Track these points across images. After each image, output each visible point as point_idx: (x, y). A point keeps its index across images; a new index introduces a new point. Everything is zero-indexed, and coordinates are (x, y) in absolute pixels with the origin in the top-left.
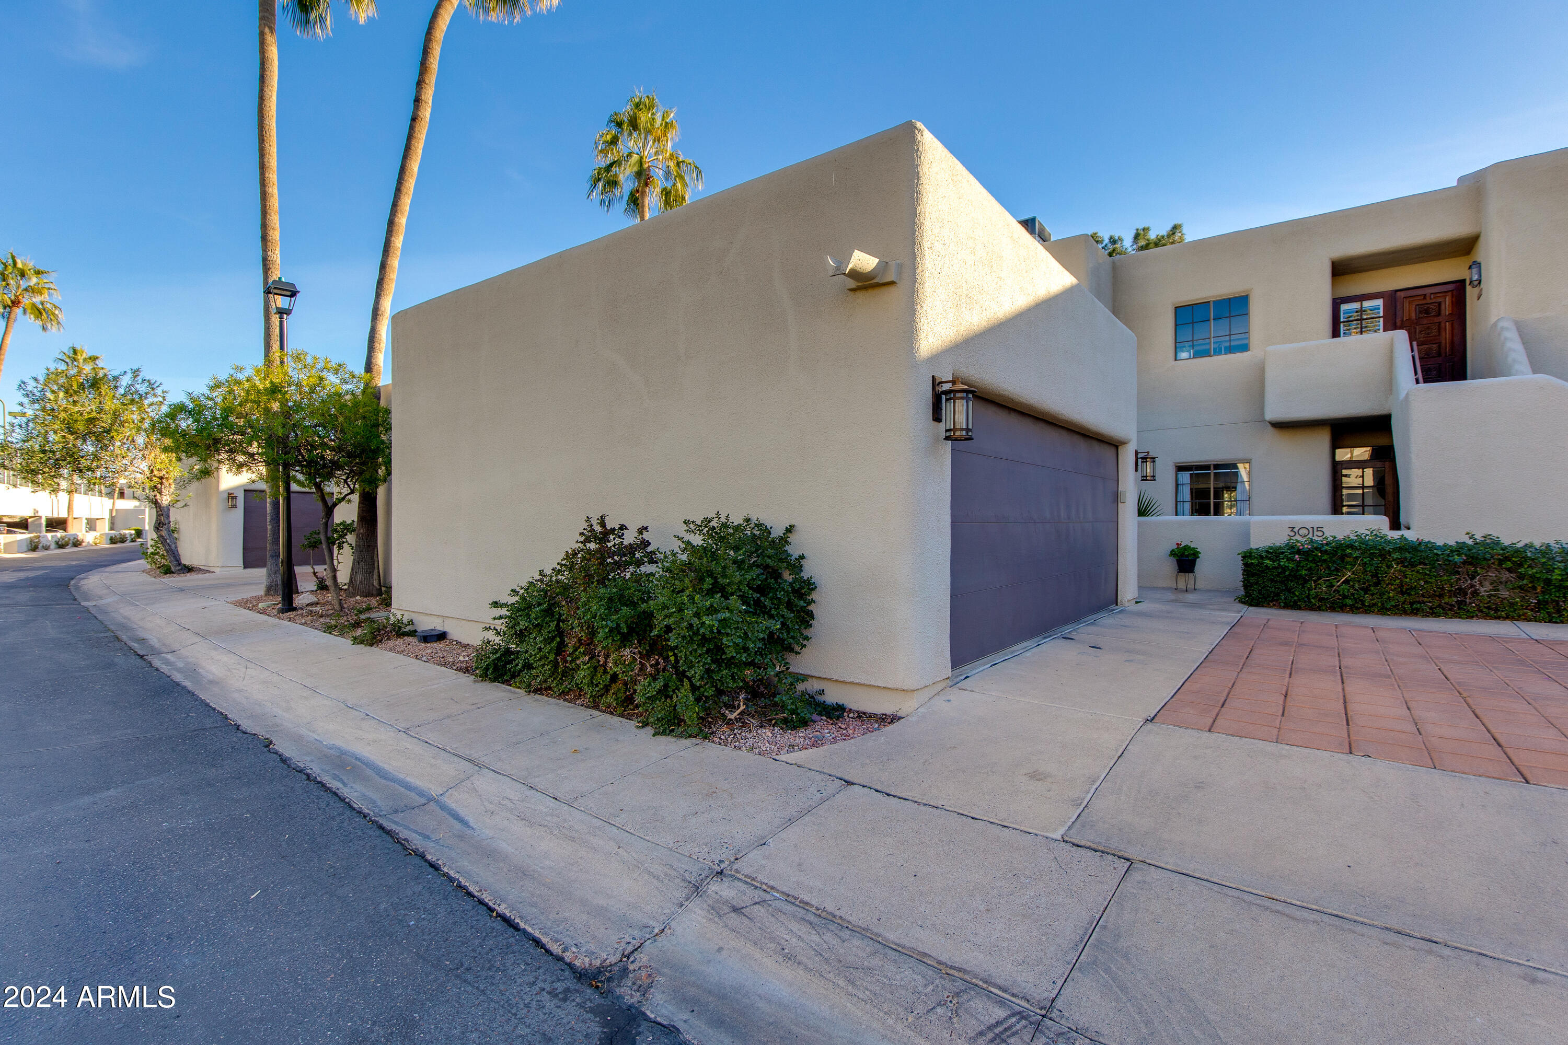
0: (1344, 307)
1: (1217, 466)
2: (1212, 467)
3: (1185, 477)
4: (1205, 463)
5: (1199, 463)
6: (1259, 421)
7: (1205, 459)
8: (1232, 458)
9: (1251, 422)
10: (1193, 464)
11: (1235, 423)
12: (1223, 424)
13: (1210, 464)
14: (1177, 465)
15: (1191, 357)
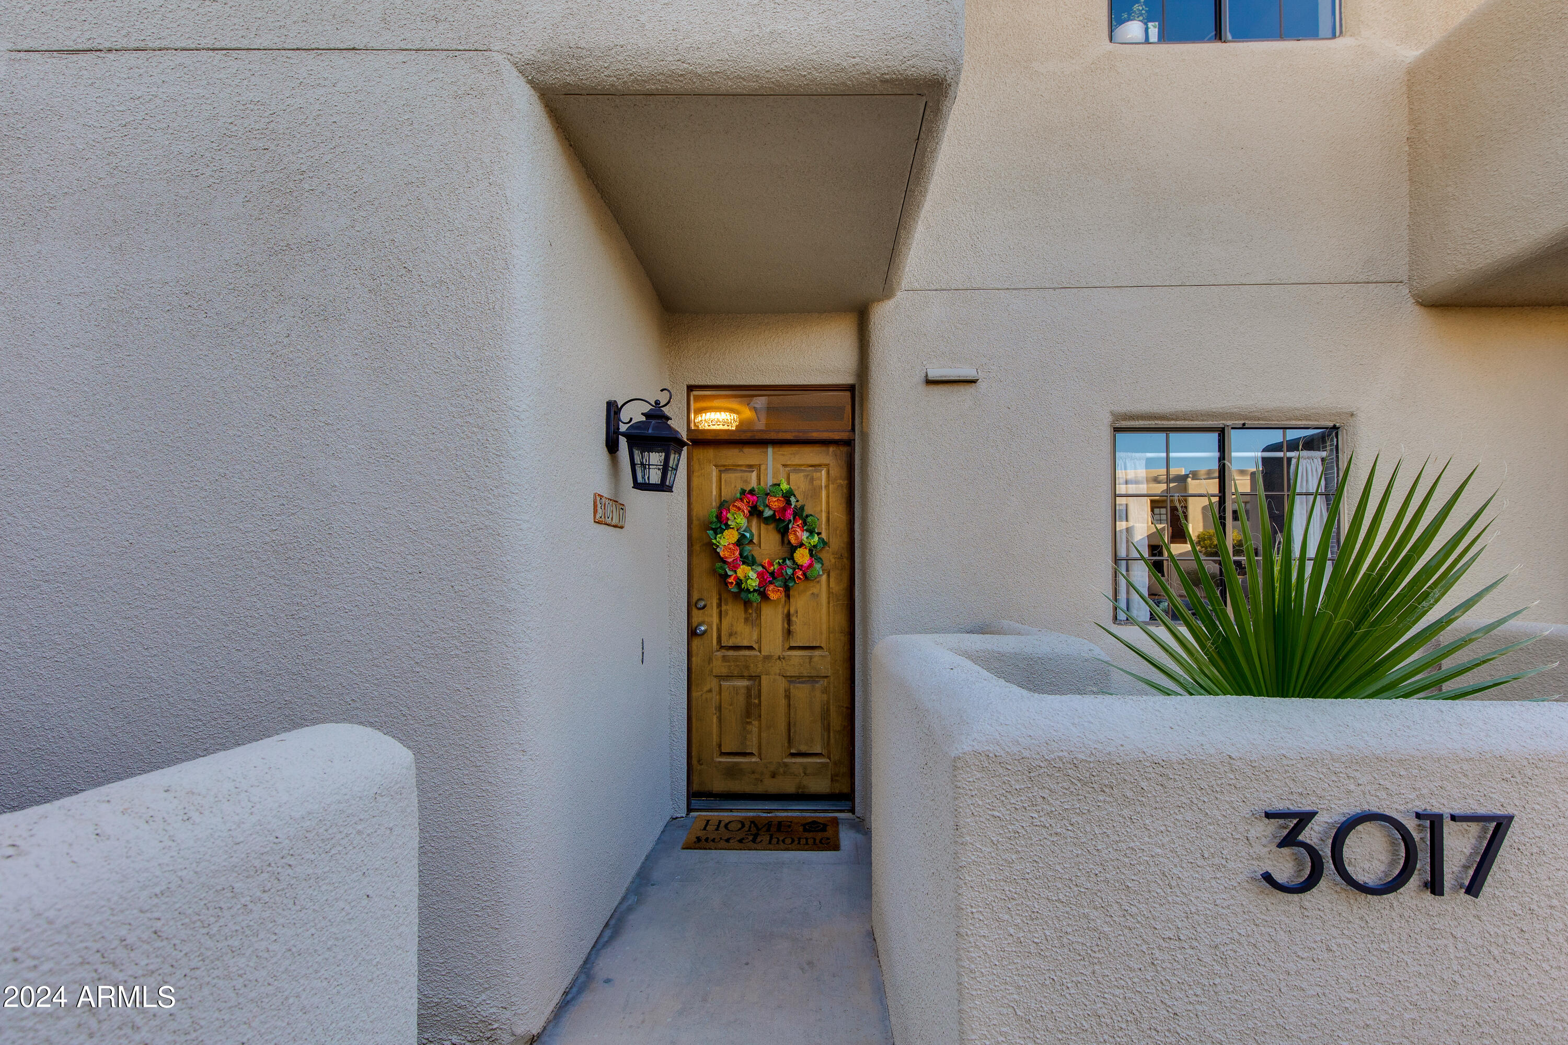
4: (1205, 423)
5: (1187, 422)
6: (1379, 279)
7: (1213, 406)
8: (1298, 405)
9: (1353, 281)
10: (1169, 423)
11: (1307, 282)
12: (1272, 282)
13: (1221, 426)
14: (1119, 424)
15: (1154, 40)
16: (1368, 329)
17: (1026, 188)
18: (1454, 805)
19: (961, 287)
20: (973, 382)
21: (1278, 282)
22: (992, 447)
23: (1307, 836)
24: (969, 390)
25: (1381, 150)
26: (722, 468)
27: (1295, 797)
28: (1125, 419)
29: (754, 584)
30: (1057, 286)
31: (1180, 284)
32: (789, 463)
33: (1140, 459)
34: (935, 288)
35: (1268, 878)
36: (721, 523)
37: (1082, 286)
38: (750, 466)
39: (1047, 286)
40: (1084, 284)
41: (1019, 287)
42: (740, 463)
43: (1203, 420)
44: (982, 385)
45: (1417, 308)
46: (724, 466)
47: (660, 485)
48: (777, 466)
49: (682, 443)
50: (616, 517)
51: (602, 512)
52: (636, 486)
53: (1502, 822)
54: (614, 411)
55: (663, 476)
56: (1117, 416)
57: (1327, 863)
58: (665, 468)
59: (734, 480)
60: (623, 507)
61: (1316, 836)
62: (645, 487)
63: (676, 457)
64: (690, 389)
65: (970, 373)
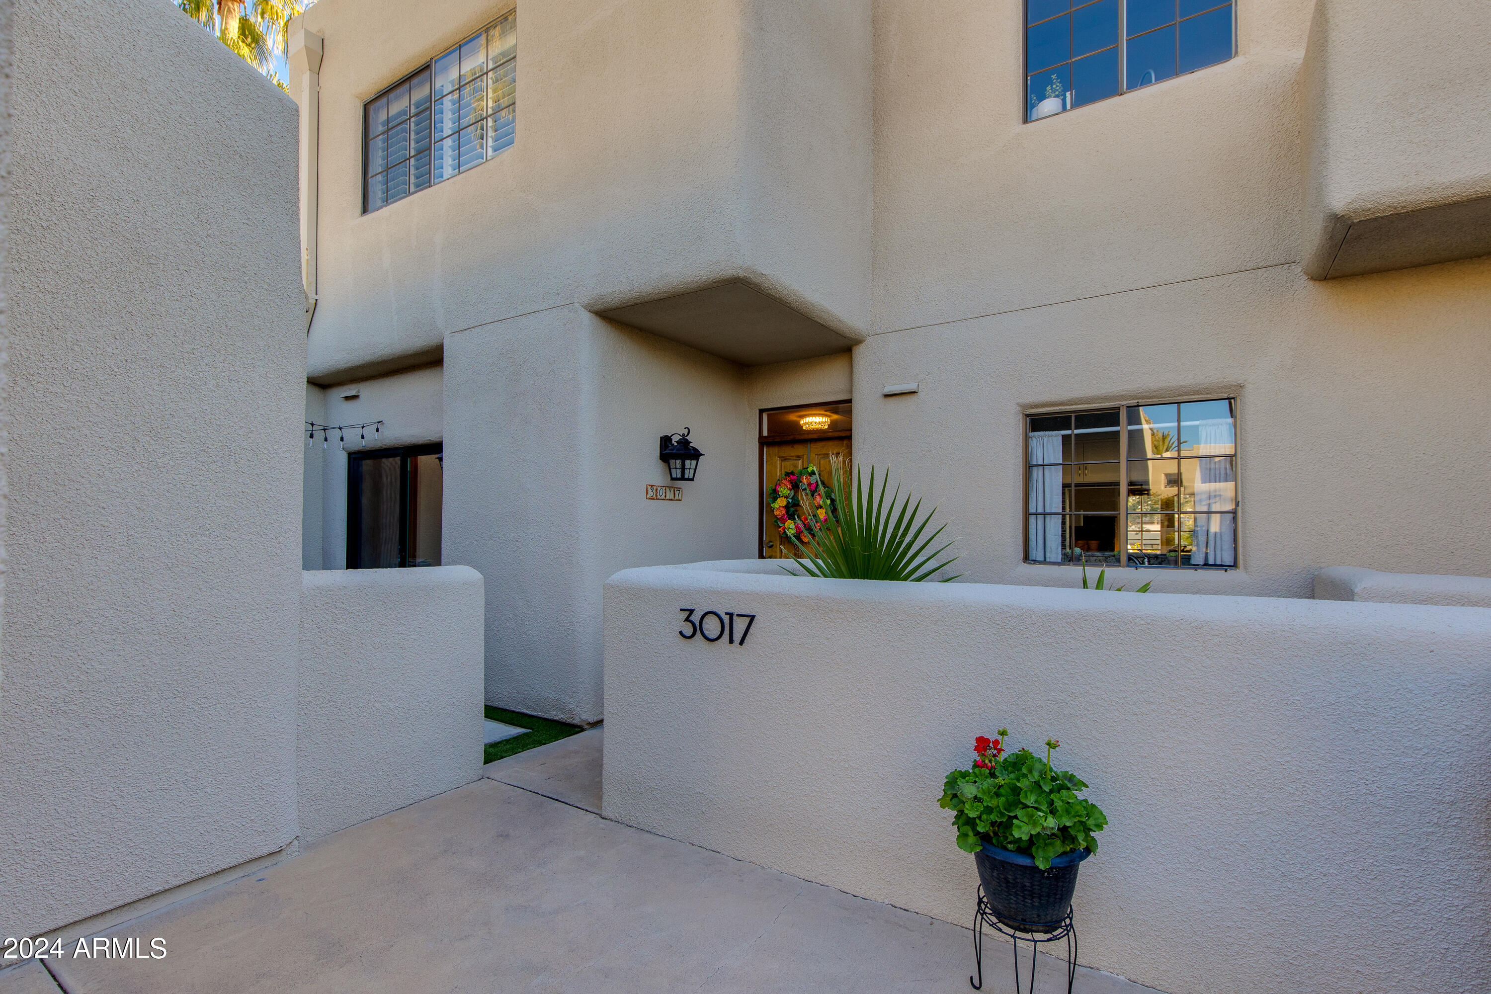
3: (1051, 447)
4: (1103, 404)
5: (1086, 406)
6: (1269, 263)
7: (1103, 392)
8: (1183, 384)
9: (1241, 270)
10: (1071, 407)
11: (1193, 278)
12: (1158, 284)
13: (1117, 406)
14: (1029, 412)
15: (1068, 106)
16: (1257, 310)
17: (954, 249)
18: (742, 611)
19: (909, 327)
20: (914, 392)
21: (1165, 283)
22: (929, 436)
23: (692, 618)
24: (913, 398)
25: (1270, 149)
26: (783, 459)
27: (693, 605)
28: (1032, 408)
29: (793, 532)
30: (977, 316)
31: (1075, 299)
32: (820, 453)
33: (1056, 436)
34: (892, 331)
35: (681, 633)
36: (775, 494)
37: (995, 313)
38: (798, 457)
39: (969, 317)
40: (997, 311)
41: (948, 321)
42: (793, 455)
43: (1100, 403)
44: (921, 395)
45: (1311, 283)
46: (784, 457)
47: (683, 478)
48: (813, 455)
49: (696, 455)
50: (670, 495)
51: (653, 494)
52: (672, 479)
53: (752, 618)
54: (665, 441)
55: (683, 473)
56: (1024, 407)
57: (698, 629)
58: (683, 468)
59: (789, 466)
60: (679, 489)
61: (695, 618)
62: (676, 479)
63: (694, 462)
64: (761, 411)
65: (911, 387)
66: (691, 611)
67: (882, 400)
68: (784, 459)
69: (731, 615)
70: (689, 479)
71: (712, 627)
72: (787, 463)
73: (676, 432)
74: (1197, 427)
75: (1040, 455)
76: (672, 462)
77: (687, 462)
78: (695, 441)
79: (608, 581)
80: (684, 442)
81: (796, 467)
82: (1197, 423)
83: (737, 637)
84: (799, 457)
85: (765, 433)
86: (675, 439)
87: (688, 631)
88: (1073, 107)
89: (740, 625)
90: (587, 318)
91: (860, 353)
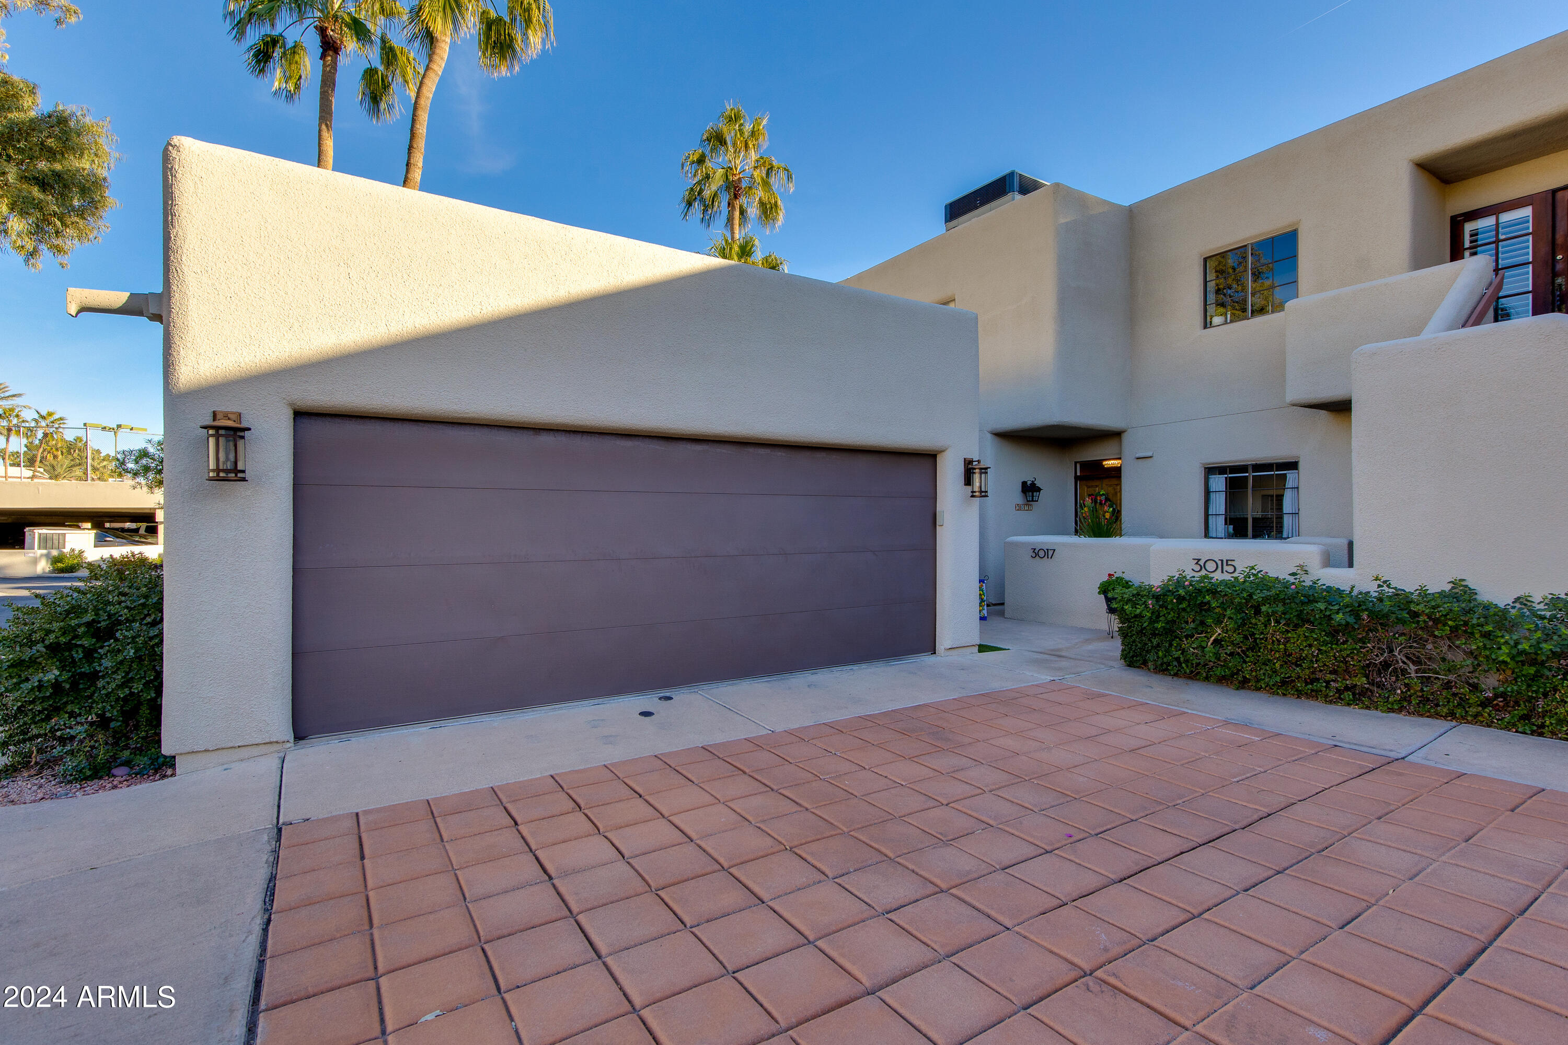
0: (1469, 227)
1: (1258, 467)
2: (1250, 469)
3: (1219, 483)
5: (1233, 464)
10: (1228, 464)
11: (1277, 408)
13: (1247, 464)
14: (1206, 466)
15: (1228, 321)
18: (1051, 549)
19: (1148, 425)
20: (1150, 457)
22: (1159, 478)
24: (1151, 460)
27: (1035, 547)
28: (1208, 464)
30: (1181, 421)
32: (1108, 484)
33: (1220, 478)
34: (1140, 426)
35: (1031, 556)
36: (1083, 505)
39: (1177, 421)
41: (1168, 423)
42: (1094, 485)
44: (1154, 459)
47: (1033, 501)
48: (1104, 485)
49: (1039, 490)
50: (1026, 508)
51: (1019, 508)
52: (1028, 501)
53: (1054, 550)
54: (1024, 483)
55: (1033, 498)
56: (1203, 464)
57: (1037, 554)
58: (1033, 496)
59: (1091, 491)
60: (1031, 505)
61: (1036, 551)
62: (1030, 501)
63: (1038, 493)
64: (1076, 463)
65: (1150, 454)
66: (1035, 549)
67: (1136, 460)
68: (1088, 487)
69: (1048, 550)
70: (1035, 501)
71: (1042, 554)
72: (1090, 489)
73: (1029, 479)
74: (1286, 474)
75: (1214, 487)
76: (1027, 493)
77: (1035, 494)
78: (1038, 484)
79: (1006, 541)
80: (1033, 484)
81: (1095, 491)
82: (1285, 472)
83: (1050, 556)
84: (1097, 486)
85: (1078, 474)
86: (1029, 483)
87: (1034, 556)
88: (1231, 321)
89: (1050, 553)
90: (989, 436)
91: (1125, 437)
